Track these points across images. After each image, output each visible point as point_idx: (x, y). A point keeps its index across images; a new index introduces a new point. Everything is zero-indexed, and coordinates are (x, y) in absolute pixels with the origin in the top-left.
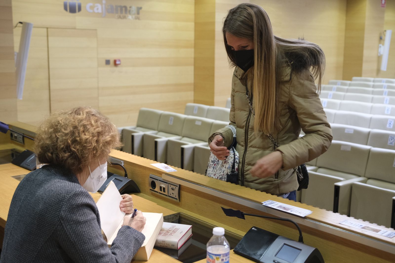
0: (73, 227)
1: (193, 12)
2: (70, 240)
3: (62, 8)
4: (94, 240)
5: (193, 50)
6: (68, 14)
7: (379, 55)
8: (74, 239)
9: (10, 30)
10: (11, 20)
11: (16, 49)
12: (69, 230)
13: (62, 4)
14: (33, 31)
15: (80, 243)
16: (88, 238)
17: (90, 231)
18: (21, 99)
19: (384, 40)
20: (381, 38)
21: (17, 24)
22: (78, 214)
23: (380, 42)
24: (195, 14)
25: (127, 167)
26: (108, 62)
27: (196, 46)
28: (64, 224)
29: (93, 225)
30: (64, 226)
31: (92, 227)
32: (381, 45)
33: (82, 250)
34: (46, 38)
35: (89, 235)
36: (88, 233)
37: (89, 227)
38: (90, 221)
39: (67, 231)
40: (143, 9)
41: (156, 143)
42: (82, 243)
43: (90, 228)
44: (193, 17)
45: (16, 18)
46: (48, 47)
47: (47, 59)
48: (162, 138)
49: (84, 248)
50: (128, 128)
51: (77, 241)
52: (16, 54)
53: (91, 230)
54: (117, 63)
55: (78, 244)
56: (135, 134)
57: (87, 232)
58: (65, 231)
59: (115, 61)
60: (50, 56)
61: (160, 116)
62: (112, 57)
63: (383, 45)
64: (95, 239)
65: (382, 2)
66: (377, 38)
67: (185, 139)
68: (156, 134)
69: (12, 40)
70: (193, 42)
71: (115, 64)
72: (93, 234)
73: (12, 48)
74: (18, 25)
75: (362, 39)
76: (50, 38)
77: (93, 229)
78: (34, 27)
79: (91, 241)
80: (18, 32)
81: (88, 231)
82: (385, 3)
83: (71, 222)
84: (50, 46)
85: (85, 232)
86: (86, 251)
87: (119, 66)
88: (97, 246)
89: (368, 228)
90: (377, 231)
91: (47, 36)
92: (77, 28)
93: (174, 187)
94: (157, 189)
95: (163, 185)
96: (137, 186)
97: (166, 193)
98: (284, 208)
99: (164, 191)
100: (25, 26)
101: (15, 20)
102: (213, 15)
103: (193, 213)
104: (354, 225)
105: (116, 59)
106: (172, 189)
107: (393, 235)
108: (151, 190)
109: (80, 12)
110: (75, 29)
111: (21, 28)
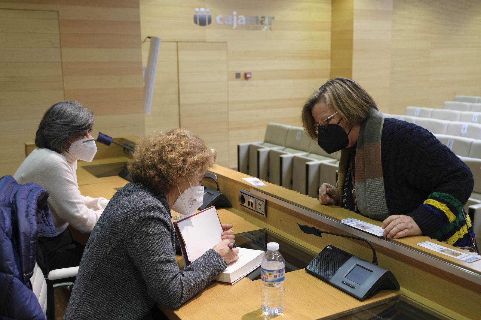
0: (142, 238)
1: (330, 20)
3: (193, 21)
5: (329, 61)
6: (198, 27)
9: (138, 45)
10: (139, 35)
11: (145, 63)
12: (138, 239)
13: (192, 17)
14: (161, 46)
16: (155, 251)
18: (149, 114)
21: (145, 39)
24: (332, 22)
25: (220, 182)
26: (238, 76)
27: (332, 57)
29: (163, 239)
34: (176, 52)
35: (156, 247)
38: (160, 235)
40: (275, 19)
41: (281, 159)
44: (330, 25)
45: (145, 32)
46: (177, 62)
47: (177, 73)
48: (288, 155)
49: (149, 259)
50: (255, 143)
52: (144, 69)
54: (248, 76)
56: (260, 150)
57: (154, 244)
59: (246, 74)
60: (180, 71)
61: (288, 131)
62: (242, 70)
67: (313, 155)
68: (283, 150)
69: (141, 55)
70: (329, 53)
71: (246, 78)
73: (141, 63)
76: (179, 52)
78: (162, 42)
80: (146, 47)
81: (156, 244)
84: (180, 60)
85: (152, 244)
87: (250, 79)
89: (449, 251)
90: (457, 255)
91: (177, 50)
92: (207, 41)
93: (261, 202)
94: (246, 204)
95: (251, 200)
96: (228, 201)
97: (254, 209)
98: (363, 226)
99: (252, 206)
100: (154, 41)
101: (144, 34)
102: (351, 22)
103: (279, 230)
104: (434, 247)
105: (246, 72)
106: (259, 204)
107: (473, 260)
108: (240, 204)
109: (210, 25)
110: (205, 42)
111: (149, 43)
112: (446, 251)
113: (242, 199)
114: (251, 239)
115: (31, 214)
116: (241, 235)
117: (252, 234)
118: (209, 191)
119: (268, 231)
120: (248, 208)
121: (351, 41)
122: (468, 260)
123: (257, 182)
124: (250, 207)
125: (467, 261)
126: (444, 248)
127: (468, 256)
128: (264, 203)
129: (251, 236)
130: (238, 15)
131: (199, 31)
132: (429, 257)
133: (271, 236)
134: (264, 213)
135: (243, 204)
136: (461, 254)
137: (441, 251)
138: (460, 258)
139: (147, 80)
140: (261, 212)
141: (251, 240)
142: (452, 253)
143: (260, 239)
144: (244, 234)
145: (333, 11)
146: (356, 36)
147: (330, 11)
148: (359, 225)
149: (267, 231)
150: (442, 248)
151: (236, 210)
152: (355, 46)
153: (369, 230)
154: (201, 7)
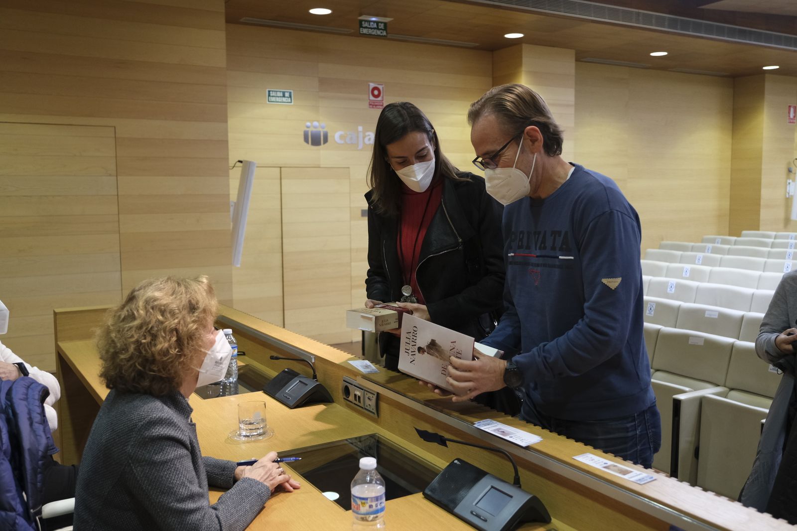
0: (146, 470)
2: (142, 488)
3: (302, 139)
4: (177, 489)
6: (310, 147)
8: (147, 486)
9: (225, 172)
10: (226, 159)
11: (233, 197)
12: (140, 473)
13: (302, 133)
14: (256, 172)
15: (155, 492)
16: (168, 486)
17: (171, 475)
18: (239, 266)
21: (235, 164)
25: (319, 366)
28: (133, 464)
29: (177, 467)
30: (133, 467)
31: (176, 469)
33: (159, 503)
34: (279, 181)
35: (170, 481)
36: (168, 478)
37: (170, 469)
38: (172, 461)
39: (137, 474)
42: (158, 493)
43: (171, 471)
45: (234, 156)
46: (281, 194)
47: (279, 210)
49: (161, 500)
51: (151, 490)
52: (232, 204)
53: (173, 475)
55: (153, 493)
57: (165, 477)
58: (135, 474)
60: (284, 207)
64: (179, 488)
69: (228, 186)
72: (177, 481)
73: (228, 196)
74: (236, 165)
76: (283, 181)
77: (176, 473)
78: (258, 167)
79: (172, 490)
80: (235, 174)
81: (167, 476)
83: (142, 462)
84: (284, 192)
85: (162, 477)
86: (164, 505)
88: (182, 498)
89: (615, 468)
90: (625, 472)
91: (281, 179)
92: (322, 166)
93: (371, 395)
94: (351, 398)
95: (358, 393)
96: (328, 392)
97: (362, 405)
98: (503, 432)
99: (359, 401)
100: (246, 166)
101: (233, 158)
103: (394, 435)
104: (595, 462)
106: (369, 399)
107: (647, 480)
108: (344, 398)
109: (326, 145)
110: (319, 167)
111: (240, 169)
112: (612, 468)
113: (347, 391)
114: (359, 448)
115: (36, 422)
116: (346, 442)
117: (360, 441)
118: (303, 380)
119: (381, 438)
120: (354, 404)
122: (640, 480)
123: (367, 367)
124: (357, 403)
125: (638, 482)
126: (610, 463)
127: (640, 474)
128: (375, 397)
129: (359, 443)
130: (365, 131)
131: (311, 153)
132: (588, 477)
133: (384, 445)
134: (374, 411)
135: (348, 398)
136: (631, 472)
137: (605, 467)
138: (629, 478)
139: (237, 219)
140: (371, 410)
141: (357, 449)
142: (619, 470)
143: (370, 448)
144: (349, 441)
148: (498, 430)
149: (379, 437)
150: (607, 463)
151: (338, 406)
153: (510, 437)
154: (315, 121)
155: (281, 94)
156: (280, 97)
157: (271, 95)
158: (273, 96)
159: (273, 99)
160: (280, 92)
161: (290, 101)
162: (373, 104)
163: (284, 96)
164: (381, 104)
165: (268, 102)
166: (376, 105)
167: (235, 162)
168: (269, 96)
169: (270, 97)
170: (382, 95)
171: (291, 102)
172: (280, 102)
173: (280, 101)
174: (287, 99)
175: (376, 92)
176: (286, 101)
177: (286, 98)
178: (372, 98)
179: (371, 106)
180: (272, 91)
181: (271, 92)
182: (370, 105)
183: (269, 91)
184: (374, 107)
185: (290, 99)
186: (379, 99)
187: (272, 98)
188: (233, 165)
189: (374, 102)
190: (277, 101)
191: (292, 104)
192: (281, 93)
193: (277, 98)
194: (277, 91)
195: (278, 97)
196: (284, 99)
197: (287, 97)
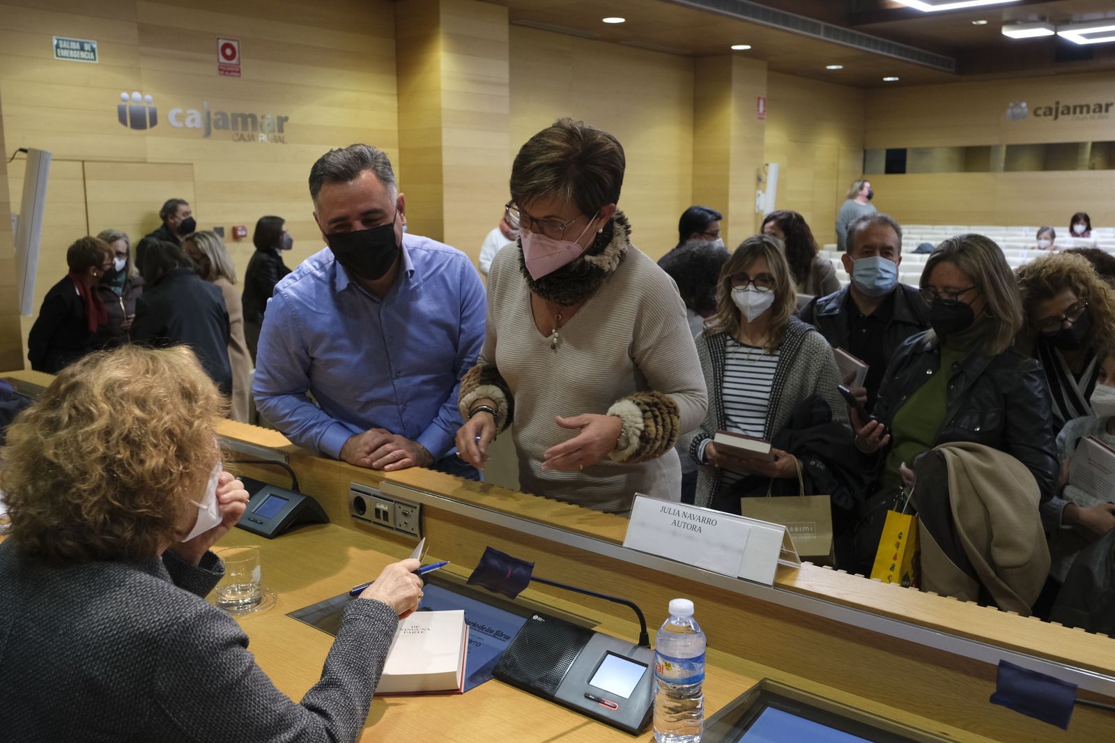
1: (395, 128)
3: (116, 118)
6: (128, 130)
7: (757, 210)
11: (16, 207)
13: (116, 109)
14: (53, 168)
19: (765, 183)
20: (759, 179)
21: (15, 154)
22: (204, 679)
23: (758, 188)
24: (399, 131)
28: (169, 710)
30: (171, 714)
32: (760, 192)
34: (81, 183)
40: (290, 121)
44: (395, 137)
45: (13, 141)
46: (86, 203)
47: (86, 228)
52: (13, 218)
54: (239, 233)
59: (235, 230)
60: (90, 224)
62: (228, 221)
63: (764, 192)
65: (759, 111)
66: (753, 179)
69: (6, 188)
71: (236, 236)
73: (6, 204)
74: (16, 157)
75: (725, 179)
76: (87, 182)
78: (53, 160)
80: (17, 171)
82: (764, 111)
83: (187, 702)
84: (90, 200)
87: (244, 239)
91: (84, 179)
92: (149, 161)
100: (36, 160)
101: (11, 146)
102: (436, 133)
105: (236, 225)
109: (155, 128)
110: (145, 162)
111: (24, 163)
121: (439, 167)
131: (130, 140)
139: (23, 243)
145: (402, 110)
146: (448, 159)
147: (396, 110)
152: (446, 179)
154: (134, 91)
155: (78, 47)
156: (77, 50)
157: (61, 46)
158: (64, 49)
159: (64, 53)
160: (76, 42)
161: (92, 57)
162: (224, 68)
163: (82, 49)
164: (237, 70)
165: (56, 57)
166: (230, 72)
167: (14, 152)
168: (57, 47)
169: (58, 50)
170: (237, 56)
171: (95, 59)
172: (77, 58)
173: (76, 56)
174: (89, 54)
175: (229, 52)
176: (87, 58)
177: (86, 53)
178: (222, 60)
179: (223, 72)
180: (63, 40)
181: (60, 42)
182: (220, 70)
183: (58, 40)
184: (227, 73)
185: (92, 54)
186: (234, 61)
187: (62, 51)
188: (11, 156)
189: (226, 67)
190: (71, 56)
191: (97, 62)
192: (78, 44)
193: (71, 52)
194: (70, 41)
195: (73, 50)
196: (83, 54)
197: (88, 51)
